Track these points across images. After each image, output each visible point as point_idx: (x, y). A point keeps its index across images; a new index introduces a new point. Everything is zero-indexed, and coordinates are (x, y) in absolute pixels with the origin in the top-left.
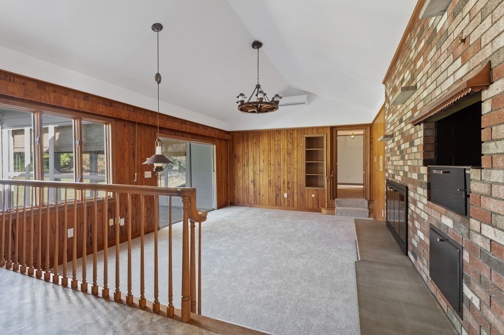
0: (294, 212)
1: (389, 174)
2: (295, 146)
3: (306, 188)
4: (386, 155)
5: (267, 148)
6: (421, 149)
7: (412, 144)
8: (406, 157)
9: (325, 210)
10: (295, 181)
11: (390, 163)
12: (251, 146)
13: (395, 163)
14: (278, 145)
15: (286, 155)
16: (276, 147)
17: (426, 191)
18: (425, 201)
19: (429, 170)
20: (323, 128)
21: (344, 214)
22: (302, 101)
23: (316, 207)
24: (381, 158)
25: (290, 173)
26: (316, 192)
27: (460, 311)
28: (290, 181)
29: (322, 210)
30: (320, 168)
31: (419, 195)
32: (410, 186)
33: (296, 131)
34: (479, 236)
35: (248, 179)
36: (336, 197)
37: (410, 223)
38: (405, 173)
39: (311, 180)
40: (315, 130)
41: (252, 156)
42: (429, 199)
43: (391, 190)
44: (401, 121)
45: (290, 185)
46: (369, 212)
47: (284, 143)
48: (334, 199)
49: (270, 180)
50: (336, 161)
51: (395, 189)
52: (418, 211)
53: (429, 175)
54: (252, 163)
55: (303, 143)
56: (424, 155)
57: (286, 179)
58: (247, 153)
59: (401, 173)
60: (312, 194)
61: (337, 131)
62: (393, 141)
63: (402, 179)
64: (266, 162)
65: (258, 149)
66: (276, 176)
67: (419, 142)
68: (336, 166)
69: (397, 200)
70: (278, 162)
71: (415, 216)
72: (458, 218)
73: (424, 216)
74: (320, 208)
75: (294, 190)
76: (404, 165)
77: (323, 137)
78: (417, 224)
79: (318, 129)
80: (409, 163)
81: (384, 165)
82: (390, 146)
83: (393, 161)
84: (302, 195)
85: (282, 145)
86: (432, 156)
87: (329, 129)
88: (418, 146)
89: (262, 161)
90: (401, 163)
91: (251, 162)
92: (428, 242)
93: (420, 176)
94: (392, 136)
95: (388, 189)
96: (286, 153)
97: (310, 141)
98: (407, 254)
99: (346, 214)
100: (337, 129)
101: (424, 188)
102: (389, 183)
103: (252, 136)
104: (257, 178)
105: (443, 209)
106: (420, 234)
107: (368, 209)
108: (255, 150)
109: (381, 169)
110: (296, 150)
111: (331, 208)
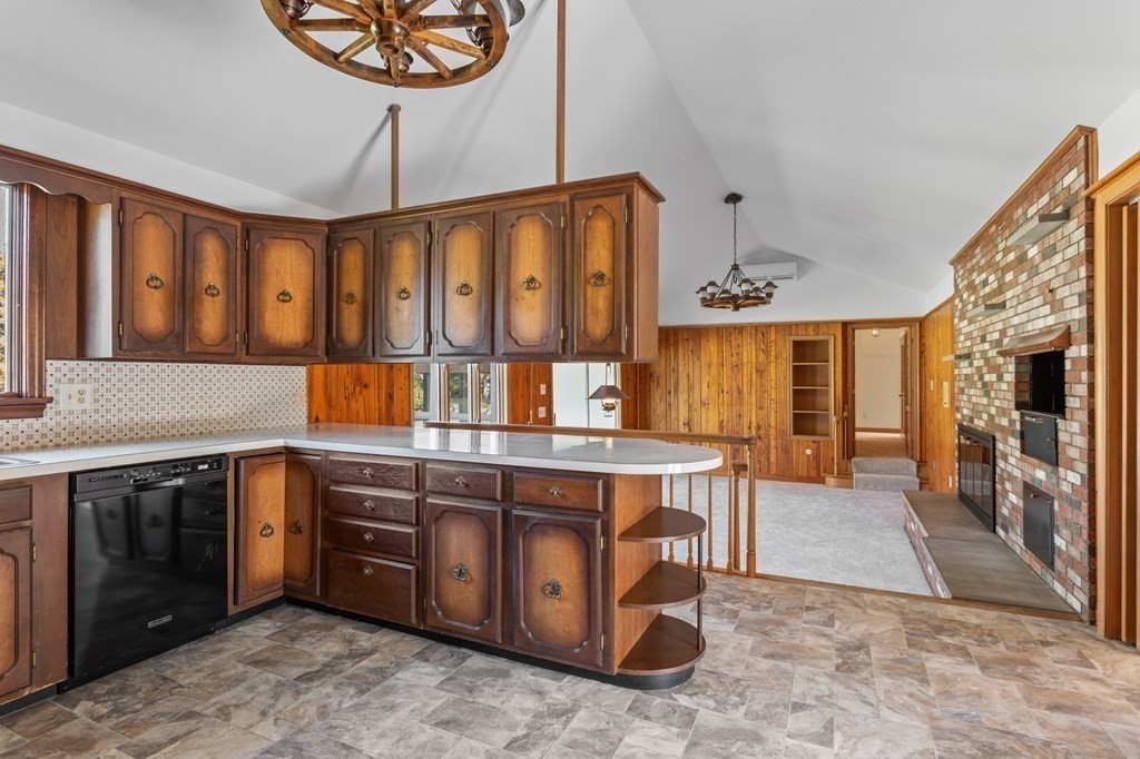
0: (771, 482)
1: (963, 416)
2: (773, 357)
3: (797, 437)
4: (956, 384)
5: (715, 360)
6: (1013, 388)
7: (1000, 378)
8: (993, 394)
9: (832, 479)
10: (773, 424)
11: (965, 398)
12: (684, 355)
13: (974, 400)
14: (738, 354)
15: (754, 375)
16: (735, 359)
17: (1019, 441)
18: (1018, 453)
19: (1022, 416)
20: (828, 323)
21: (871, 486)
22: (787, 274)
23: (813, 473)
24: (946, 385)
25: (761, 408)
26: (814, 445)
27: (1051, 565)
28: (761, 423)
29: (827, 479)
30: (819, 399)
31: (1010, 446)
32: (998, 436)
33: (773, 329)
34: (1065, 483)
35: (677, 418)
36: (854, 455)
37: (998, 487)
38: (991, 417)
39: (804, 423)
40: (811, 329)
41: (685, 375)
42: (1023, 451)
43: (968, 442)
44: (983, 340)
45: (762, 432)
46: (921, 484)
47: (749, 351)
48: (849, 458)
49: (722, 421)
50: (854, 387)
51: (974, 439)
52: (1009, 468)
53: (1023, 423)
54: (686, 387)
55: (788, 351)
56: (1016, 396)
57: (754, 420)
58: (676, 370)
59: (985, 416)
60: (805, 449)
61: (854, 330)
62: (971, 365)
63: (986, 425)
64: (713, 388)
65: (698, 363)
66: (735, 414)
67: (1009, 377)
68: (854, 395)
69: (978, 462)
70: (739, 388)
71: (1005, 476)
72: (1049, 468)
73: (1017, 473)
74: (822, 474)
75: (769, 441)
76: (989, 405)
77: (827, 341)
78: (1008, 486)
79: (817, 325)
80: (997, 403)
81: (953, 398)
82: (965, 371)
83: (969, 396)
84: (786, 450)
85: (745, 354)
86: (1027, 397)
87: (840, 326)
88: (1008, 382)
89: (705, 385)
90: (985, 401)
91: (683, 385)
92: (1021, 504)
93: (1012, 422)
94: (968, 356)
95: (963, 441)
96: (754, 370)
97: (801, 349)
98: (995, 531)
99: (876, 486)
100: (854, 326)
101: (1016, 438)
102: (963, 430)
103: (685, 337)
104: (696, 417)
105: (1036, 461)
106: (1013, 498)
107: (918, 476)
108: (691, 363)
109: (947, 406)
110: (773, 365)
111: (845, 476)
